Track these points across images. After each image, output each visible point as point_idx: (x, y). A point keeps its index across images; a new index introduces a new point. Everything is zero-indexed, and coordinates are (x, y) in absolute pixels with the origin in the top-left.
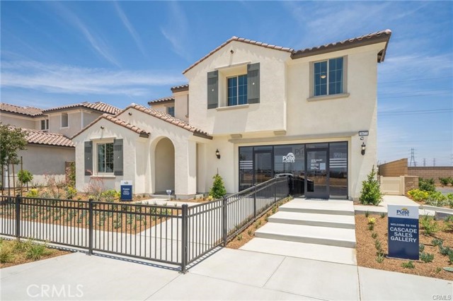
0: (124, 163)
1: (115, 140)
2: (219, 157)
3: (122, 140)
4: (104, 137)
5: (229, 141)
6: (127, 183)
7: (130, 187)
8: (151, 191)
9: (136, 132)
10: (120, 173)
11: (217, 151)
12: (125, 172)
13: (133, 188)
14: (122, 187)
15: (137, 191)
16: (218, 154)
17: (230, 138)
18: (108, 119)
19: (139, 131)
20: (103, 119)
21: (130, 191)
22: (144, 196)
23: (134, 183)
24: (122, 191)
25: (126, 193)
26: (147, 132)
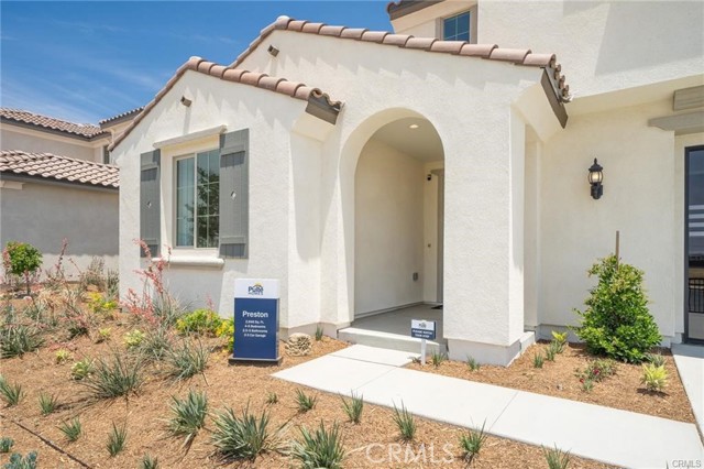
0: (251, 212)
1: (222, 137)
2: (596, 190)
3: (245, 134)
4: (190, 132)
5: (652, 123)
6: (259, 289)
7: (271, 306)
8: (343, 315)
9: (293, 94)
10: (237, 250)
11: (596, 168)
12: (253, 247)
13: (281, 306)
14: (241, 304)
15: (295, 316)
16: (595, 177)
17: (661, 111)
18: (203, 71)
19: (307, 90)
20: (189, 73)
21: (272, 322)
22: (319, 336)
23: (285, 290)
24: (239, 321)
25: (255, 330)
26: (333, 100)
